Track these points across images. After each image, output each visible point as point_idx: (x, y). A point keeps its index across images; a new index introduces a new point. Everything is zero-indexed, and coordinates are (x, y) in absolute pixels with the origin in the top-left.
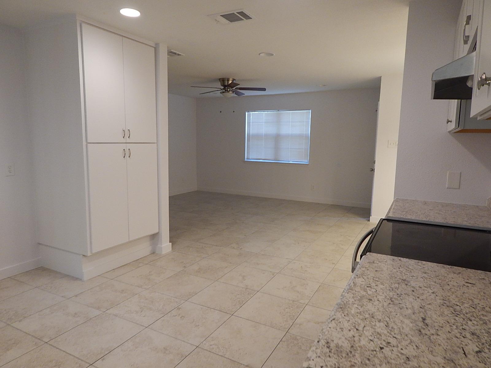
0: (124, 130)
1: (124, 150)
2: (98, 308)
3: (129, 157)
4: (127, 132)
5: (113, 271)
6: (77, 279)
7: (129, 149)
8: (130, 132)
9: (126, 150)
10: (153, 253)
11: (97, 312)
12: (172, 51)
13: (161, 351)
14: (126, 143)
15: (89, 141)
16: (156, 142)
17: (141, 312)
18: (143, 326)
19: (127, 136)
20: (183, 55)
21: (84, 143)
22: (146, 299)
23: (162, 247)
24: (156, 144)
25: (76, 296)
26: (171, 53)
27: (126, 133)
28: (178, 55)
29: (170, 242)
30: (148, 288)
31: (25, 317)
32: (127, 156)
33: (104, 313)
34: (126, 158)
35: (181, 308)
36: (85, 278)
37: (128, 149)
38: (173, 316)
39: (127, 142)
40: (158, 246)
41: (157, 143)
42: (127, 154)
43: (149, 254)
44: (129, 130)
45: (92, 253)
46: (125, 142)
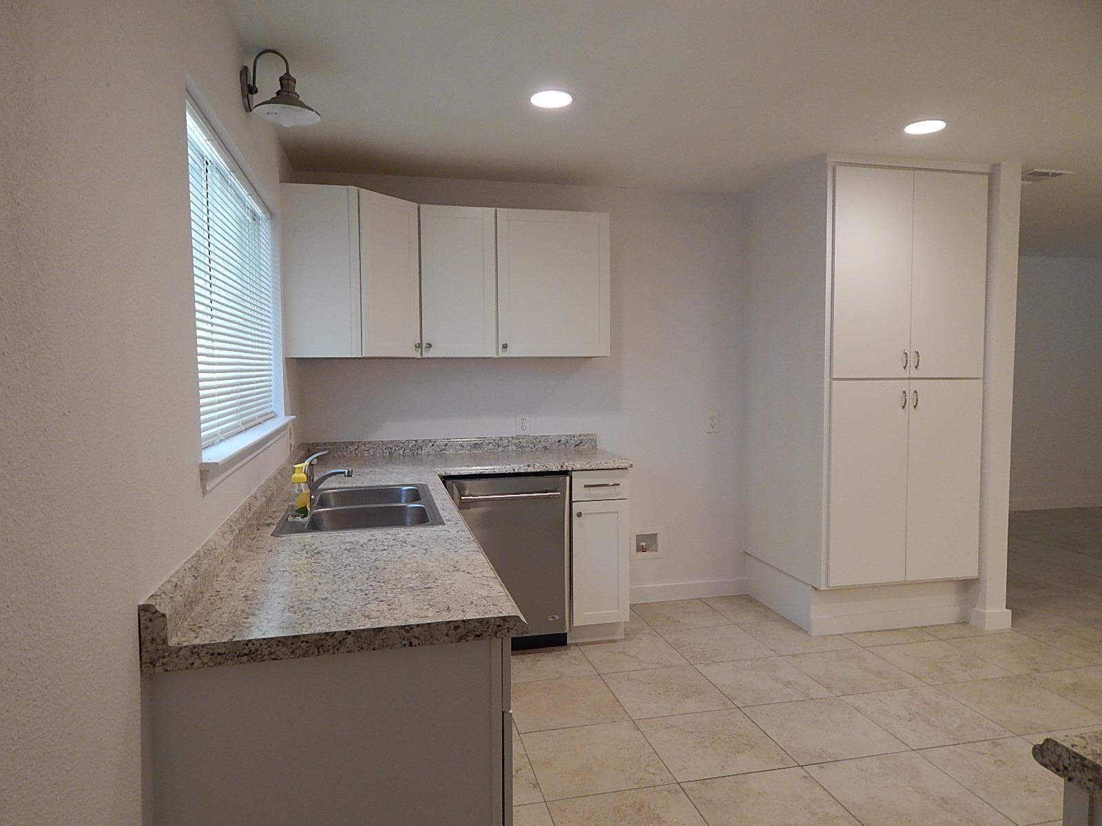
0: (906, 354)
1: (904, 392)
2: (828, 687)
3: (915, 407)
4: (912, 356)
5: (868, 634)
6: (800, 629)
7: (916, 392)
8: (918, 357)
9: (907, 395)
10: (964, 622)
11: (825, 693)
12: (1036, 170)
13: (934, 799)
14: (910, 379)
15: (835, 377)
16: (981, 376)
17: (910, 721)
18: (908, 746)
19: (912, 364)
20: (1065, 174)
21: (827, 380)
22: (925, 703)
23: (984, 613)
24: (982, 381)
25: (795, 656)
26: (1031, 175)
27: (911, 359)
28: (1054, 175)
29: (1007, 608)
30: (934, 684)
31: (714, 662)
32: (910, 405)
33: (838, 698)
34: (907, 410)
35: (999, 744)
36: (815, 631)
37: (912, 392)
38: (978, 752)
39: (911, 376)
40: (976, 608)
41: (984, 378)
42: (909, 402)
43: (953, 622)
44: (917, 352)
45: (828, 586)
46: (908, 376)
